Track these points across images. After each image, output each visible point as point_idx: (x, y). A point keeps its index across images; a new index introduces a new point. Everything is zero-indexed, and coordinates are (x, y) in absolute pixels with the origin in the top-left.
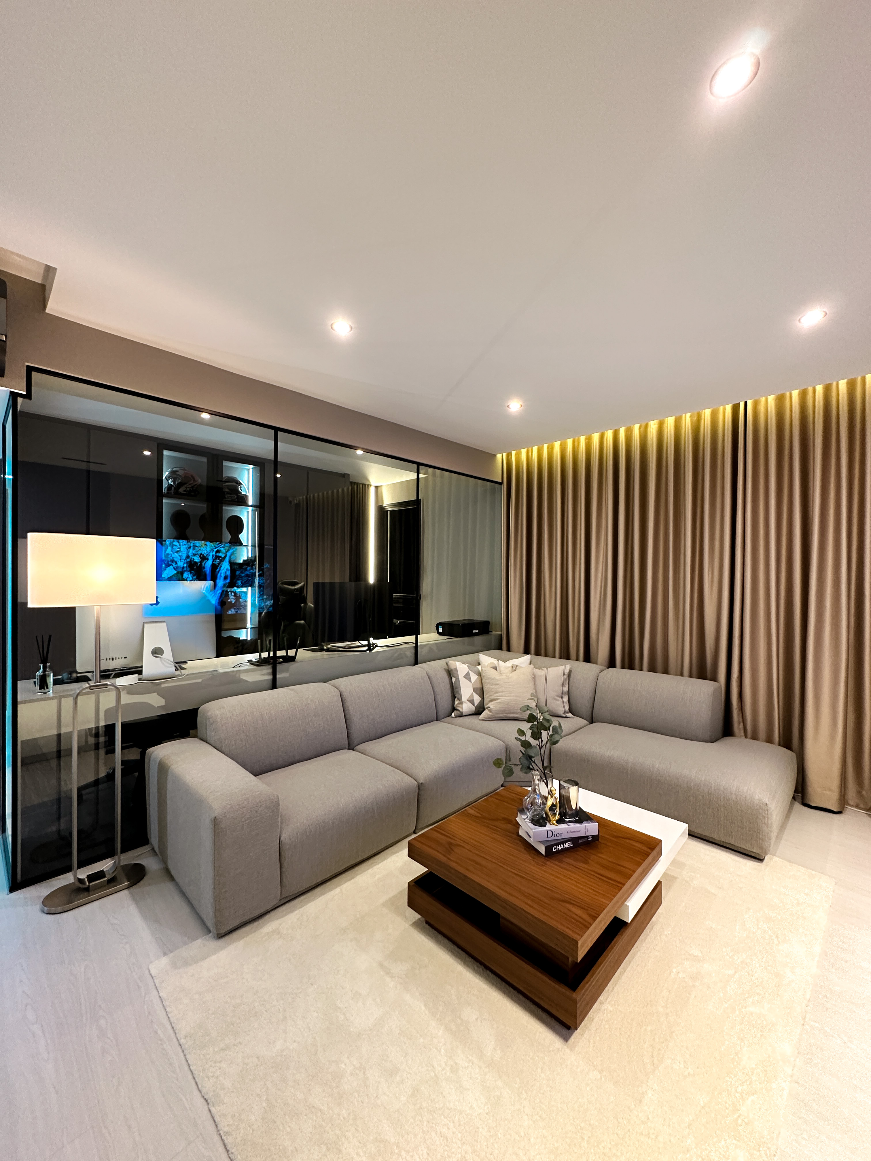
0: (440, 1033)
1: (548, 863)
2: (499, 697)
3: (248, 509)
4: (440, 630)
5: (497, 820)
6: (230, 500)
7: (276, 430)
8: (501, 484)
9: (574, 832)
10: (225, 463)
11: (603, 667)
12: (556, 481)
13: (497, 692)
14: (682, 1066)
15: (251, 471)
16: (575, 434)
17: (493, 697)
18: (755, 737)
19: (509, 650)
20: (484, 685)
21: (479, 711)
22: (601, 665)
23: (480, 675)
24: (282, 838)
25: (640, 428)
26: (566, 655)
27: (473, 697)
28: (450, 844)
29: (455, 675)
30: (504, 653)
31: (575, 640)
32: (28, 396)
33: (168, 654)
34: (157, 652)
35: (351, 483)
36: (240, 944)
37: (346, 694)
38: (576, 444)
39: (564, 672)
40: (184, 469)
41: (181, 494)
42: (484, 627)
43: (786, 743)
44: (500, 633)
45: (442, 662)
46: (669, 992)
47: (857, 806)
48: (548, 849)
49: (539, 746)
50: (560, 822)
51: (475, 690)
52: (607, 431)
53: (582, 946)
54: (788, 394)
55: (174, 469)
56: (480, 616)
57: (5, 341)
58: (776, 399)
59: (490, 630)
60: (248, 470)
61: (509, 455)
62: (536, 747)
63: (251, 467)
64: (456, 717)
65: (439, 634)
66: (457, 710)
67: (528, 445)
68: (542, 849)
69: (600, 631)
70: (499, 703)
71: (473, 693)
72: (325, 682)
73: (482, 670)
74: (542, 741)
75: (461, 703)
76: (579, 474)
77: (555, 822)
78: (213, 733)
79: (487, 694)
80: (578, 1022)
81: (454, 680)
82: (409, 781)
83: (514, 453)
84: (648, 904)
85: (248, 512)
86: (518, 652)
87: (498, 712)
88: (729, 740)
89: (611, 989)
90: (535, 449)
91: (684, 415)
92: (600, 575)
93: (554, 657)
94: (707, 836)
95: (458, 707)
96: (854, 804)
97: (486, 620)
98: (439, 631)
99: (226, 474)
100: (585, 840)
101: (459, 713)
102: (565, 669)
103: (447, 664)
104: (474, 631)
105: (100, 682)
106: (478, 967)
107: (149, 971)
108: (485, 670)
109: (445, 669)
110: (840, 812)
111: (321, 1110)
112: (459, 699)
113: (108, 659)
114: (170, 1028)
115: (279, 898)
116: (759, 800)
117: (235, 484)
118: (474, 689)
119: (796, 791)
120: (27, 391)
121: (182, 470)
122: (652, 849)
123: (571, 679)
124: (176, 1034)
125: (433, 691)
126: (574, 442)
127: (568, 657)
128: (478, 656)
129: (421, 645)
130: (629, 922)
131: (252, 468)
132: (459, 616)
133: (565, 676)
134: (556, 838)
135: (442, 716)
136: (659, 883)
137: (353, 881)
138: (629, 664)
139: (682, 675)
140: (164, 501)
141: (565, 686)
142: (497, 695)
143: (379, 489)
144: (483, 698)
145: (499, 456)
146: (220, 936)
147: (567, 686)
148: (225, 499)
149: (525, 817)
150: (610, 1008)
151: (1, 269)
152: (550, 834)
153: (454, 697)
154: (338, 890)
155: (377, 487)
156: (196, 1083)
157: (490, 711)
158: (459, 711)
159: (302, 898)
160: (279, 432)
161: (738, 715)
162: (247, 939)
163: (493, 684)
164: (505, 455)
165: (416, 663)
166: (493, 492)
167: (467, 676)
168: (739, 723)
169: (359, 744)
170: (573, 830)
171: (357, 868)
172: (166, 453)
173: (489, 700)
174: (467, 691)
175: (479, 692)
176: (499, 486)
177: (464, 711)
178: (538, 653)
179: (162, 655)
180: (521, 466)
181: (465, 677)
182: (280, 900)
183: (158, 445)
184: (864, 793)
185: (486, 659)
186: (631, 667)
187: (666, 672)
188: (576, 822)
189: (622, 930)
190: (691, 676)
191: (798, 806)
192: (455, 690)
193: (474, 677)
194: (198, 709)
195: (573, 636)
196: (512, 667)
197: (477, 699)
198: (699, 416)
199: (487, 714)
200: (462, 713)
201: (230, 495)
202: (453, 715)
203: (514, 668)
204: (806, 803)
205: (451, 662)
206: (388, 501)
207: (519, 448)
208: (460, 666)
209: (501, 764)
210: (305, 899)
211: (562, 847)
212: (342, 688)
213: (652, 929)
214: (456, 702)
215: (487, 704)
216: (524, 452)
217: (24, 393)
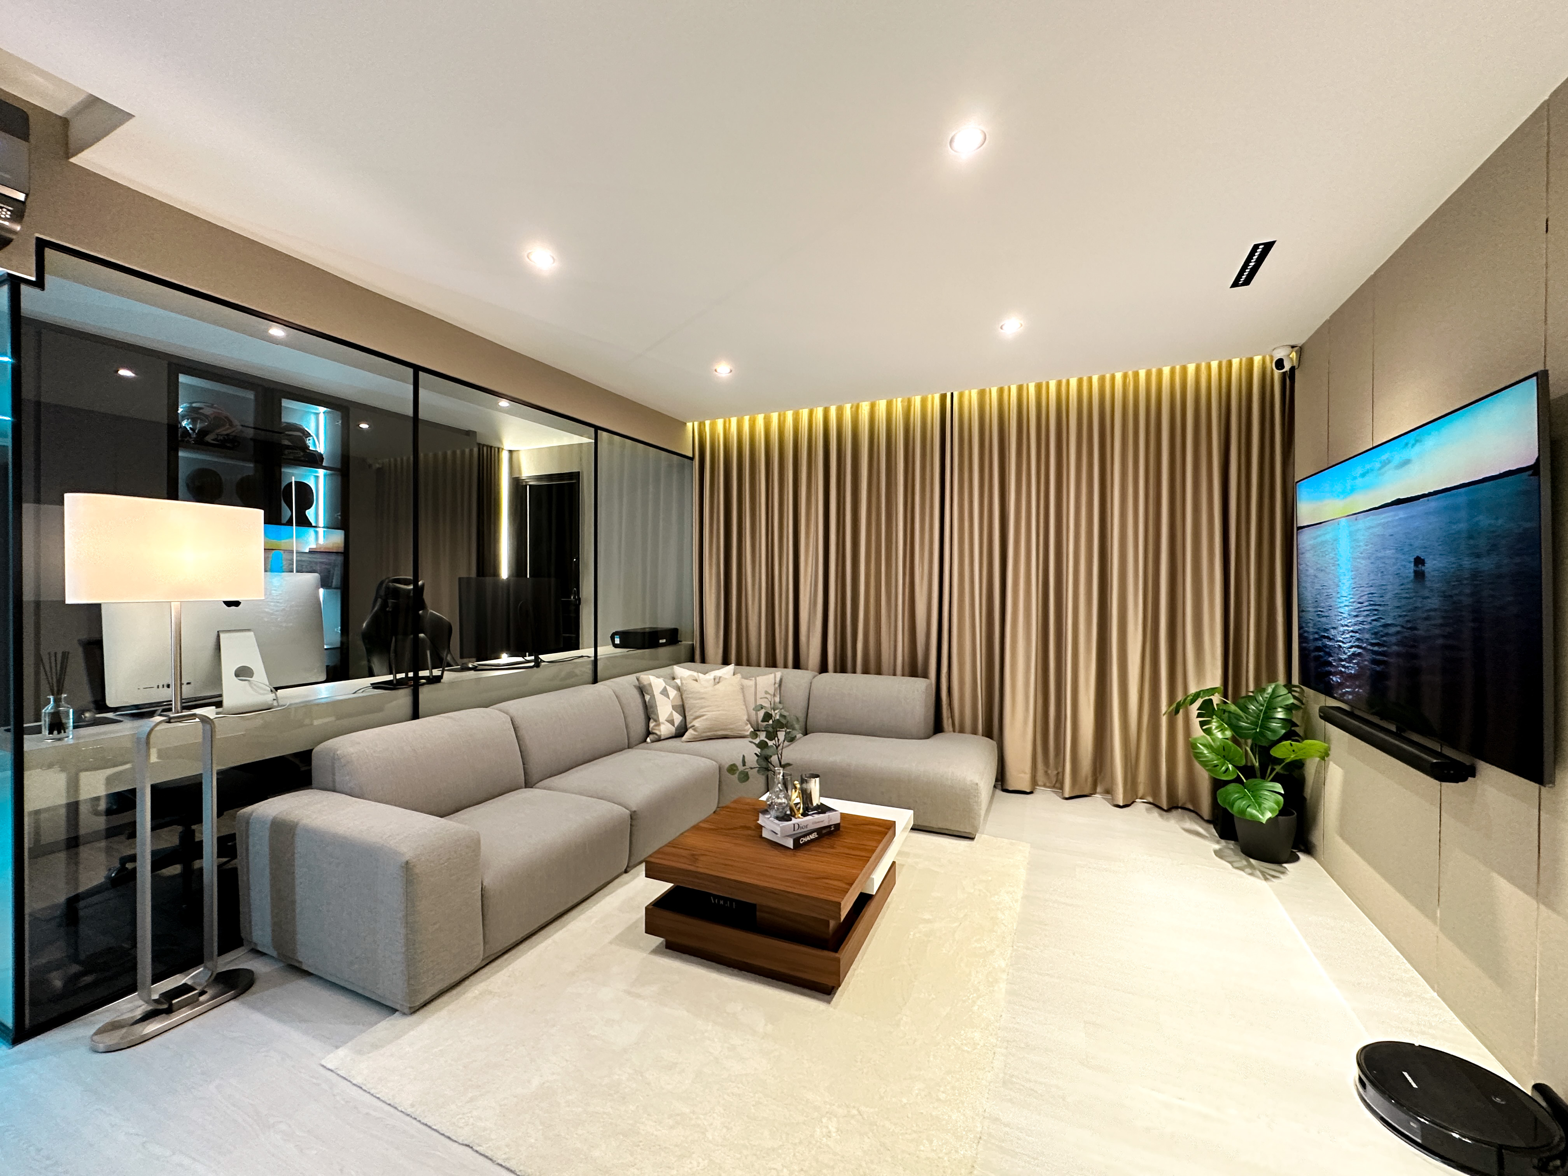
0: (710, 1028)
1: (796, 854)
2: (704, 713)
3: (316, 472)
4: (617, 641)
5: (735, 828)
6: (292, 458)
7: (417, 369)
8: (692, 459)
9: (818, 822)
10: (286, 403)
11: (817, 674)
12: (760, 460)
13: (702, 708)
14: (927, 995)
15: (322, 417)
16: (781, 409)
17: (698, 714)
18: (962, 731)
19: (703, 661)
20: (685, 702)
21: (680, 733)
22: (812, 670)
23: (680, 691)
24: (484, 884)
25: (851, 408)
26: (772, 663)
27: (673, 716)
28: (693, 855)
29: (650, 692)
30: (698, 665)
31: (783, 644)
32: (39, 284)
33: (260, 675)
34: (243, 673)
35: (479, 444)
36: (444, 1013)
37: (518, 721)
38: (782, 418)
39: (775, 680)
40: (212, 406)
41: (208, 444)
42: (673, 636)
43: (988, 733)
44: (691, 643)
45: (632, 678)
46: (910, 949)
47: (1045, 786)
48: (796, 841)
49: (775, 745)
50: (804, 814)
51: (674, 708)
52: (817, 407)
53: (845, 905)
54: (988, 390)
55: (194, 405)
56: (666, 623)
57: (23, 203)
58: (978, 394)
59: (679, 639)
60: (317, 414)
61: (702, 425)
62: (772, 746)
63: (322, 409)
64: (653, 742)
65: (615, 646)
66: (654, 733)
67: (726, 414)
68: (790, 843)
69: (811, 630)
70: (706, 719)
71: (672, 712)
72: (486, 706)
73: (682, 684)
74: (778, 740)
75: (658, 725)
76: (786, 455)
77: (800, 815)
78: (347, 778)
79: (689, 711)
80: (841, 980)
81: (647, 698)
82: (618, 810)
83: (707, 423)
84: (886, 880)
85: (317, 477)
86: (715, 664)
87: (705, 731)
88: (940, 735)
89: (860, 959)
90: (734, 420)
91: (895, 400)
92: (809, 570)
93: (759, 666)
94: (926, 826)
95: (654, 729)
96: (1042, 784)
97: (673, 627)
98: (616, 643)
99: (287, 418)
100: (828, 830)
101: (656, 737)
102: (775, 677)
103: (638, 679)
104: (661, 641)
105: (182, 712)
106: (732, 971)
107: (324, 1067)
108: (686, 684)
109: (635, 686)
110: (1031, 793)
111: (604, 1113)
112: (655, 721)
113: (161, 686)
114: (384, 1105)
115: (481, 957)
116: (971, 781)
117: (301, 435)
118: (673, 706)
119: (997, 780)
120: (37, 277)
121: (208, 406)
122: (889, 829)
123: (783, 688)
124: (396, 1108)
125: (623, 713)
126: (779, 415)
127: (774, 665)
128: (673, 668)
129: (601, 658)
130: (874, 894)
131: (324, 413)
132: (636, 624)
133: (777, 685)
134: (803, 830)
135: (634, 743)
136: (894, 863)
137: (565, 929)
138: (842, 668)
139: (895, 674)
140: (181, 454)
141: (776, 697)
142: (705, 710)
143: (515, 454)
144: (685, 717)
145: (689, 425)
146: (414, 1011)
147: (778, 696)
148: (284, 457)
149: (769, 816)
150: (862, 972)
151: (3, 87)
152: (796, 826)
153: (648, 719)
154: (549, 941)
155: (511, 452)
156: (449, 1138)
157: (695, 730)
158: (656, 734)
159: (506, 956)
160: (421, 373)
161: (948, 710)
162: (452, 1007)
163: (696, 699)
164: (696, 424)
165: (595, 681)
166: (682, 467)
167: (664, 692)
168: (948, 719)
169: (541, 780)
170: (817, 821)
171: (565, 917)
172: (183, 379)
173: (692, 717)
174: (665, 710)
175: (679, 710)
176: (689, 461)
177: (662, 733)
178: (739, 663)
179: (252, 677)
180: (717, 437)
181: (662, 693)
182: (483, 960)
183: (170, 364)
184: (1049, 772)
185: (682, 672)
186: (843, 670)
187: (879, 672)
188: (819, 813)
189: (869, 902)
190: (903, 675)
191: (999, 793)
192: (650, 710)
193: (673, 693)
194: (312, 750)
195: (780, 638)
196: (714, 679)
197: (678, 719)
198: (909, 401)
199: (692, 734)
200: (660, 736)
201: (291, 451)
202: (648, 740)
203: (717, 681)
204: (1007, 788)
205: (642, 676)
206: (529, 470)
207: (714, 417)
208: (655, 681)
209: (735, 770)
210: (509, 957)
211: (808, 838)
212: (512, 711)
213: (888, 907)
214: (652, 725)
215: (690, 723)
216: (720, 423)
217: (33, 279)
